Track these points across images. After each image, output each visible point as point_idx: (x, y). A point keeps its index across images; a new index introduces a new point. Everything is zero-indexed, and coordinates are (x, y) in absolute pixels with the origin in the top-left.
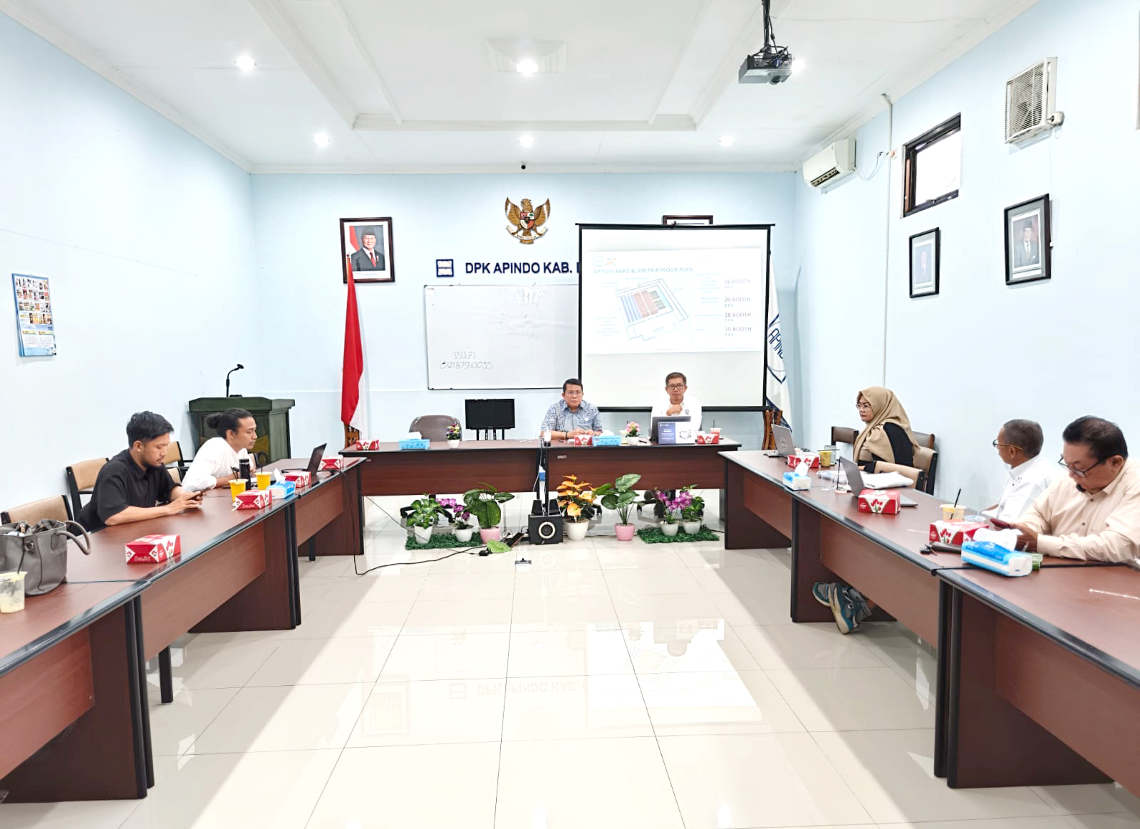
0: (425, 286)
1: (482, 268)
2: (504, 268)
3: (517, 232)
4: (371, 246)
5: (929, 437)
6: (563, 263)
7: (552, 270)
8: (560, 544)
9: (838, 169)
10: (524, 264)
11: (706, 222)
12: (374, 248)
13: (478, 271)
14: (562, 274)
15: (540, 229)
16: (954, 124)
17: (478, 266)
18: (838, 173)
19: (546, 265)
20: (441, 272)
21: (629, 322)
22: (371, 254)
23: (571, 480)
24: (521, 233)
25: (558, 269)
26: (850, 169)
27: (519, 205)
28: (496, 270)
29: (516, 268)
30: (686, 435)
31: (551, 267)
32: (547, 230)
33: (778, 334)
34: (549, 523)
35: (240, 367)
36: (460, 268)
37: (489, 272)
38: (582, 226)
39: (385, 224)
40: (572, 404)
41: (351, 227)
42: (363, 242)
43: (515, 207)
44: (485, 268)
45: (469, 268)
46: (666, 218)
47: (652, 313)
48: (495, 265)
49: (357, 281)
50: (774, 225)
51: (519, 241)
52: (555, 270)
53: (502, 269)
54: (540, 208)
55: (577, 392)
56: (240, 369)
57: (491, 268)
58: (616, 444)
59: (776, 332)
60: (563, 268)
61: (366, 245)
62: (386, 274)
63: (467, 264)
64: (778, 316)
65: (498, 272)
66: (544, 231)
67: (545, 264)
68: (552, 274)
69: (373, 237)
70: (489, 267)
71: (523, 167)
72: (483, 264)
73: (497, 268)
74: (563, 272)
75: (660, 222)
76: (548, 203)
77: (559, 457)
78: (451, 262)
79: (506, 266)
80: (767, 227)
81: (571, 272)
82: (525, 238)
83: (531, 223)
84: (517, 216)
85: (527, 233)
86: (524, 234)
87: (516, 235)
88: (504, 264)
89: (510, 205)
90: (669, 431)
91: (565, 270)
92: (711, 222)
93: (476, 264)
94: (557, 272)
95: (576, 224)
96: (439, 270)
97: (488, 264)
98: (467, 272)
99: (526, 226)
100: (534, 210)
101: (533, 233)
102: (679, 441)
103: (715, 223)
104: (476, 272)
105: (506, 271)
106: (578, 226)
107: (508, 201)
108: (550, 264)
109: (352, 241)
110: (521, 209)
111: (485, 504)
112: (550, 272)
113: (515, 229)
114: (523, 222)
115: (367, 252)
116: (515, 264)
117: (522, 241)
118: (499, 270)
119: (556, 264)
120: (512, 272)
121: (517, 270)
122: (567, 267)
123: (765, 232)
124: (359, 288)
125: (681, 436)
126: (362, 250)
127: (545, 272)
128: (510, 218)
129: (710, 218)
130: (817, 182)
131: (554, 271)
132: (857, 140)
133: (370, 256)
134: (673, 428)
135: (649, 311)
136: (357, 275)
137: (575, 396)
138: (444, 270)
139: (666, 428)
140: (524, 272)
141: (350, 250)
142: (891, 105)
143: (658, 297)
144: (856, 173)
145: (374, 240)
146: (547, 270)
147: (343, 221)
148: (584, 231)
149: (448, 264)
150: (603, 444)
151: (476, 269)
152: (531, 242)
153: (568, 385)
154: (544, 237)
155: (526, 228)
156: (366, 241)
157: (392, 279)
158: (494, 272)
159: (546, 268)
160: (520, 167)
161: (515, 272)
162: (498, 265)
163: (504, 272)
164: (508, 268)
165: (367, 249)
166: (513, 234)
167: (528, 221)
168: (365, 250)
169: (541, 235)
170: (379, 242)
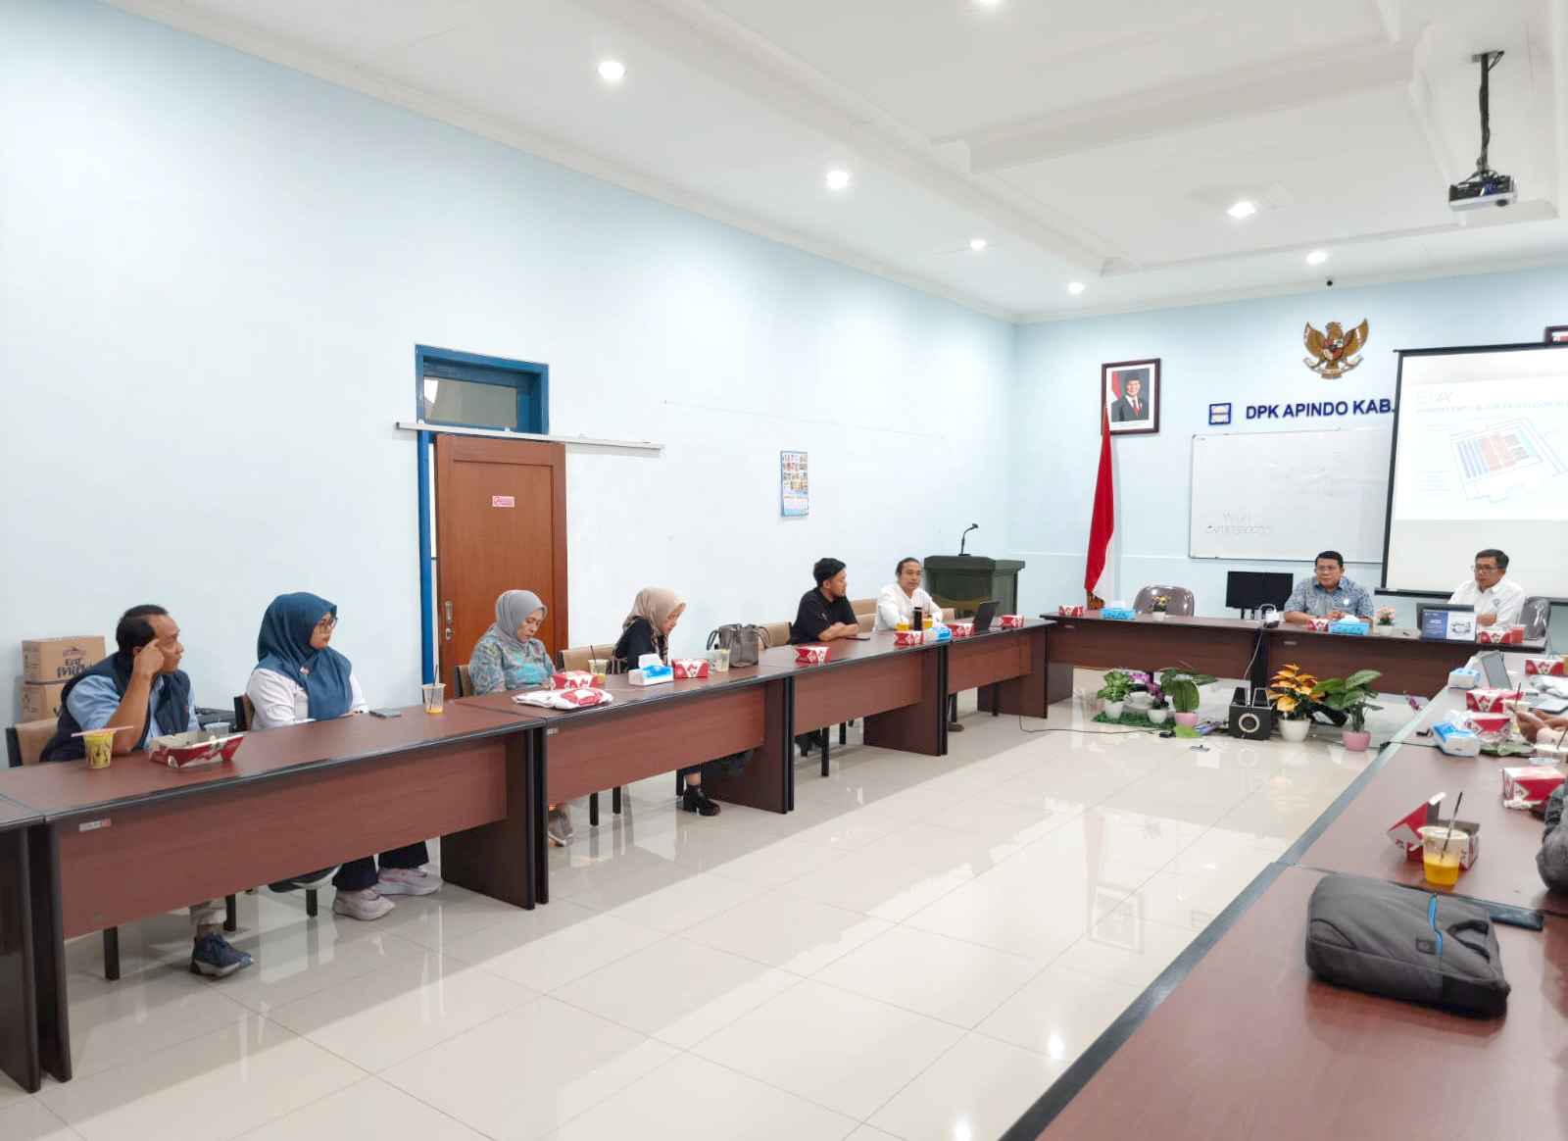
0: (1194, 436)
1: (1267, 413)
2: (1298, 411)
3: (1318, 364)
4: (1135, 393)
6: (1382, 401)
7: (1365, 409)
8: (1265, 742)
10: (1326, 404)
12: (1138, 394)
13: (1262, 416)
14: (1380, 415)
15: (1350, 359)
17: (1263, 410)
19: (1357, 403)
20: (1215, 419)
21: (1468, 476)
22: (1134, 401)
23: (1293, 671)
24: (1324, 365)
25: (1375, 409)
27: (1323, 330)
28: (1286, 413)
29: (1315, 409)
30: (1463, 629)
31: (1365, 407)
32: (1361, 359)
34: (1253, 716)
35: (975, 526)
36: (1239, 413)
37: (1276, 416)
38: (1404, 353)
39: (1152, 367)
40: (1324, 583)
41: (1113, 373)
42: (1126, 389)
43: (1317, 334)
44: (1272, 411)
45: (1251, 412)
46: (1550, 330)
47: (1507, 465)
48: (1286, 406)
51: (1320, 375)
52: (1369, 409)
53: (1294, 413)
54: (1353, 332)
55: (1330, 568)
56: (975, 529)
57: (1280, 411)
58: (1359, 632)
60: (1382, 406)
61: (1130, 392)
62: (1149, 424)
63: (1249, 408)
65: (1288, 417)
66: (1358, 359)
67: (1355, 402)
68: (1366, 416)
69: (1137, 382)
70: (1277, 411)
71: (1330, 283)
72: (1270, 407)
73: (1288, 411)
74: (1382, 411)
75: (1539, 338)
76: (1364, 326)
77: (1286, 643)
78: (1228, 406)
79: (1300, 408)
82: (1329, 371)
83: (1338, 353)
84: (1320, 345)
85: (1333, 364)
86: (1327, 367)
87: (1317, 369)
88: (1298, 405)
89: (1310, 331)
90: (1439, 622)
91: (1385, 409)
93: (1260, 407)
94: (1372, 413)
95: (1395, 351)
96: (1213, 416)
97: (1276, 407)
98: (1248, 417)
99: (1330, 356)
100: (1343, 335)
101: (1341, 364)
102: (1451, 636)
104: (1259, 417)
105: (1300, 414)
106: (1397, 354)
107: (1308, 325)
108: (1362, 402)
109: (1114, 388)
110: (1326, 335)
111: (1179, 684)
112: (1363, 412)
113: (1316, 360)
114: (1327, 352)
115: (1130, 400)
116: (1313, 405)
117: (1325, 376)
118: (1291, 413)
119: (1372, 402)
120: (1308, 414)
121: (1318, 407)
122: (1388, 405)
124: (1119, 444)
125: (1454, 630)
126: (1124, 397)
127: (1355, 412)
128: (1310, 347)
131: (1368, 411)
133: (1132, 405)
134: (1445, 619)
135: (1502, 463)
136: (1114, 426)
137: (1326, 572)
138: (1219, 415)
139: (1435, 618)
140: (1325, 414)
141: (1111, 398)
143: (1519, 443)
145: (1138, 386)
146: (1358, 411)
147: (1105, 367)
148: (1406, 360)
149: (1225, 409)
150: (1341, 631)
151: (1260, 413)
152: (1337, 376)
153: (1320, 559)
154: (1357, 369)
155: (1332, 359)
156: (1129, 387)
157: (1156, 429)
158: (1284, 415)
159: (1357, 407)
160: (1326, 286)
161: (1312, 414)
162: (1289, 407)
163: (1297, 415)
164: (1303, 410)
165: (1130, 396)
166: (1313, 368)
167: (1334, 350)
168: (1127, 397)
169: (1352, 366)
170: (1145, 388)
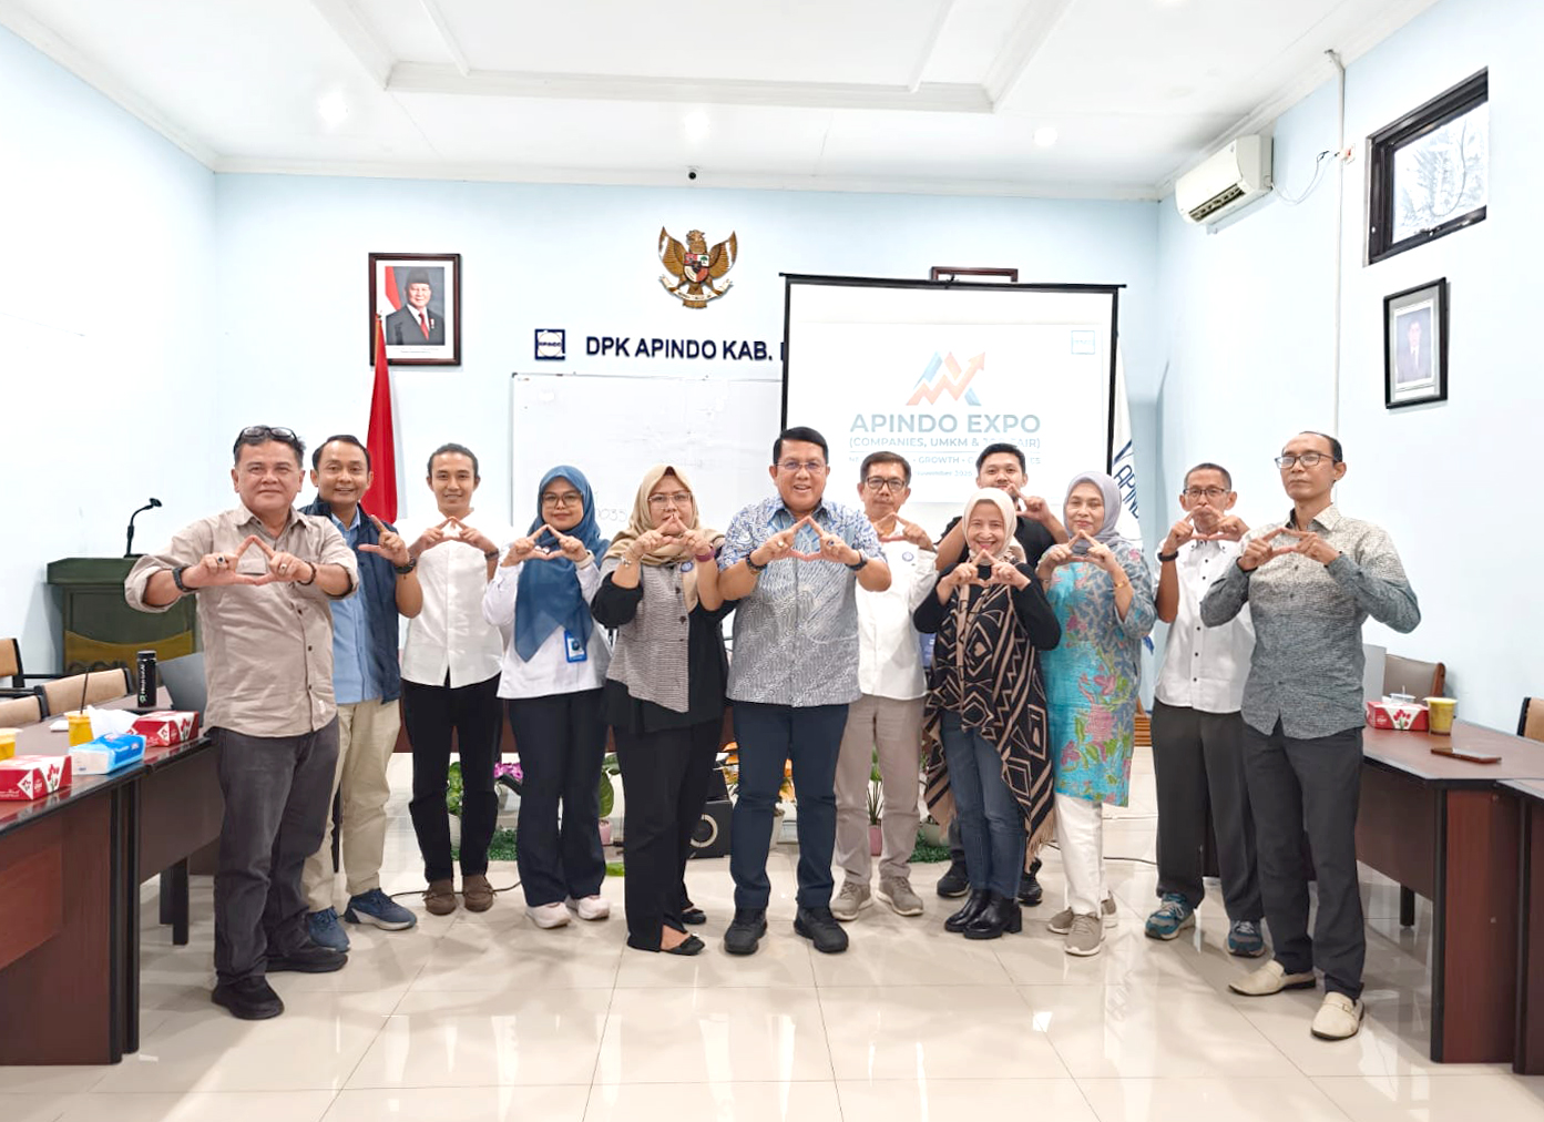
0: (514, 374)
1: (614, 348)
2: (654, 349)
3: (678, 287)
4: (422, 303)
5: (1434, 668)
6: (757, 343)
7: (737, 355)
9: (1241, 186)
10: (689, 342)
11: (1007, 280)
12: (427, 305)
13: (607, 351)
14: (755, 362)
15: (718, 284)
16: (1472, 92)
17: (608, 343)
18: (1241, 193)
19: (728, 345)
20: (543, 351)
22: (421, 316)
24: (685, 289)
25: (748, 353)
26: (1263, 186)
27: (683, 240)
28: (639, 351)
29: (675, 348)
31: (737, 350)
32: (730, 286)
33: (1131, 476)
35: (155, 503)
36: (576, 345)
37: (627, 354)
38: (792, 278)
39: (448, 266)
41: (387, 269)
42: (409, 295)
43: (675, 244)
44: (621, 347)
45: (593, 346)
46: (936, 271)
48: (638, 342)
49: (392, 363)
50: (1124, 286)
51: (681, 302)
52: (742, 354)
53: (650, 350)
54: (720, 247)
56: (155, 508)
57: (632, 347)
59: (1127, 471)
60: (757, 351)
61: (413, 301)
62: (445, 352)
63: (589, 339)
64: (1129, 444)
65: (642, 355)
66: (725, 287)
67: (725, 343)
68: (738, 361)
69: (426, 286)
70: (626, 346)
71: (692, 176)
72: (618, 340)
73: (642, 348)
74: (757, 358)
75: (926, 276)
76: (733, 239)
78: (560, 334)
79: (657, 345)
80: (1113, 289)
81: (770, 358)
82: (692, 298)
83: (704, 272)
84: (679, 260)
85: (696, 289)
86: (690, 292)
87: (676, 292)
88: (654, 341)
89: (666, 239)
91: (760, 354)
92: (1015, 279)
93: (605, 339)
94: (745, 358)
95: (781, 274)
96: (540, 347)
97: (627, 340)
98: (589, 352)
99: (694, 277)
100: (709, 250)
101: (705, 289)
103: (1022, 280)
104: (604, 353)
105: (657, 353)
106: (784, 278)
107: (664, 233)
108: (734, 343)
109: (388, 294)
110: (687, 247)
112: (734, 357)
113: (674, 281)
114: (688, 269)
115: (415, 313)
116: (674, 342)
117: (686, 303)
118: (646, 351)
119: (745, 344)
120: (667, 355)
121: (676, 352)
122: (764, 351)
123: (1110, 297)
124: (397, 376)
126: (406, 307)
127: (725, 357)
128: (667, 262)
129: (1013, 273)
130: (1202, 213)
131: (740, 357)
132: (1276, 135)
133: (419, 320)
138: (549, 347)
140: (689, 356)
141: (385, 307)
142: (1344, 71)
144: (1272, 193)
145: (428, 293)
146: (729, 355)
147: (374, 258)
148: (794, 288)
149: (557, 338)
151: (605, 347)
152: (702, 305)
154: (725, 297)
155: (695, 280)
156: (413, 293)
157: (457, 361)
158: (637, 354)
159: (727, 350)
160: (689, 179)
161: (673, 355)
162: (643, 342)
163: (653, 354)
164: (661, 348)
165: (415, 306)
166: (672, 290)
167: (697, 268)
168: (410, 308)
169: (720, 294)
170: (438, 296)
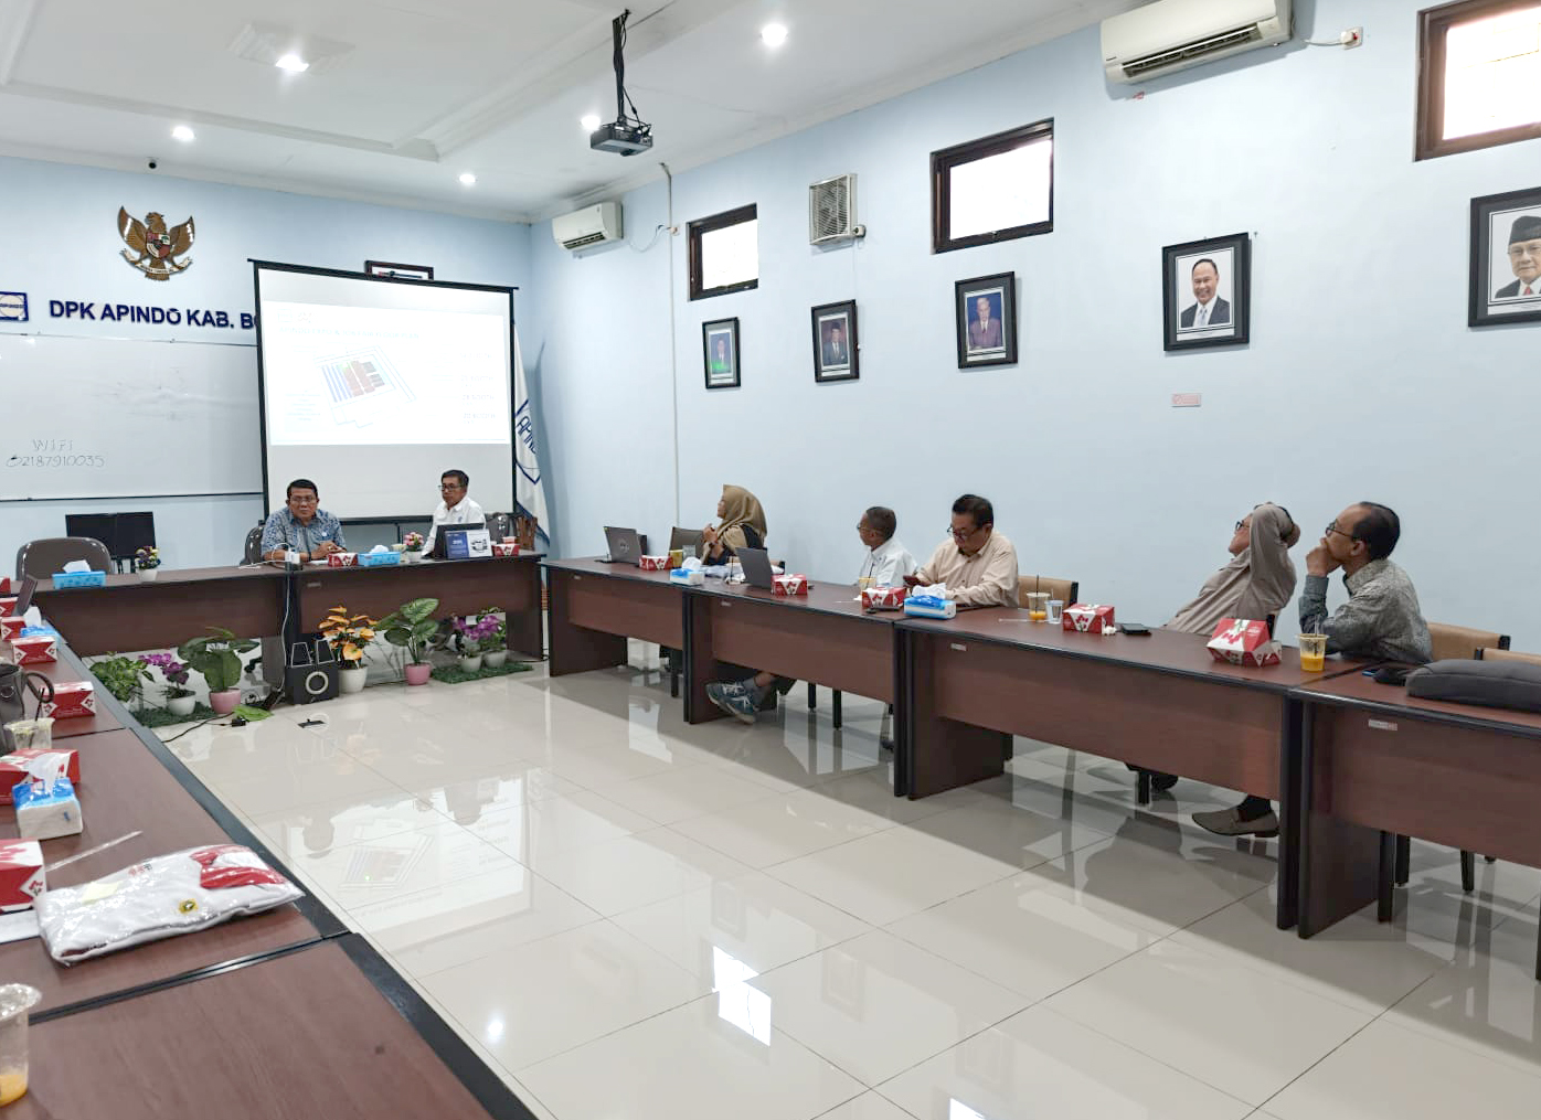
1: (79, 312)
2: (120, 314)
3: (140, 261)
6: (218, 313)
7: (201, 321)
8: (336, 700)
9: (604, 234)
10: (154, 309)
11: (425, 276)
13: (72, 314)
14: (217, 329)
15: (178, 260)
16: (748, 213)
17: (72, 307)
18: (602, 238)
19: (191, 313)
20: (5, 312)
21: (335, 400)
23: (337, 614)
24: (147, 262)
25: (212, 321)
26: (618, 236)
27: (142, 219)
28: (104, 315)
29: (140, 314)
30: (481, 546)
31: (200, 317)
32: (190, 263)
33: (529, 424)
34: (321, 674)
36: (39, 308)
37: (93, 317)
38: (259, 264)
40: (301, 516)
43: (136, 223)
44: (86, 311)
45: (57, 309)
46: (369, 264)
47: (367, 391)
48: (103, 307)
50: (517, 288)
51: (144, 274)
52: (205, 321)
53: (115, 315)
54: (179, 228)
57: (97, 311)
59: (526, 421)
60: (219, 319)
63: (52, 303)
64: (526, 403)
65: (109, 320)
66: (186, 263)
67: (189, 312)
68: (201, 327)
70: (92, 310)
71: (152, 166)
72: (82, 304)
73: (107, 313)
74: (220, 325)
75: (361, 270)
76: (191, 221)
77: (310, 585)
78: (22, 297)
79: (123, 310)
80: (509, 290)
81: (232, 326)
82: (154, 271)
83: (165, 249)
84: (142, 239)
85: (157, 263)
86: (151, 265)
87: (139, 265)
89: (130, 221)
90: (460, 542)
91: (224, 323)
92: (431, 276)
93: (68, 303)
94: (209, 326)
95: (249, 260)
97: (91, 305)
98: (53, 314)
99: (155, 253)
100: (168, 231)
101: (168, 265)
102: (473, 554)
103: (436, 278)
104: (68, 316)
105: (123, 318)
106: (252, 264)
107: (123, 210)
108: (197, 312)
110: (147, 226)
111: (217, 655)
112: (198, 324)
113: (136, 255)
114: (150, 247)
116: (139, 308)
117: (149, 275)
118: (111, 315)
119: (208, 313)
120: (133, 319)
121: (141, 317)
122: (225, 319)
123: (508, 295)
125: (474, 548)
127: (189, 323)
128: (131, 241)
129: (430, 270)
130: (572, 244)
131: (204, 324)
132: (624, 203)
134: (464, 537)
135: (363, 389)
137: (304, 503)
138: (10, 309)
139: (457, 538)
140: (154, 321)
142: (670, 177)
143: (374, 371)
144: (623, 241)
146: (193, 322)
148: (264, 272)
149: (19, 301)
150: (377, 563)
151: (69, 311)
152: (165, 277)
153: (293, 490)
154: (186, 272)
155: (157, 256)
158: (102, 318)
159: (192, 317)
160: (147, 165)
161: (139, 320)
162: (108, 307)
163: (119, 319)
164: (126, 313)
166: (134, 263)
167: (159, 246)
169: (181, 269)
